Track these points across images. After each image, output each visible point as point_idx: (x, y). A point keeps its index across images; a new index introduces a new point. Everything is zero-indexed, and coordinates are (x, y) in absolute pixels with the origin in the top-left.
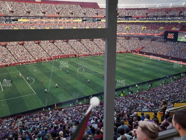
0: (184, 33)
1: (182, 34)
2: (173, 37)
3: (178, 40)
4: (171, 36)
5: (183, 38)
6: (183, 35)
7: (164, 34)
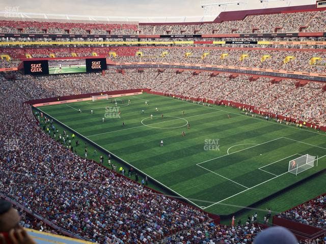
0: (57, 62)
1: (54, 63)
2: (40, 70)
3: (50, 72)
4: (36, 68)
5: (56, 68)
6: (56, 65)
7: (23, 67)
